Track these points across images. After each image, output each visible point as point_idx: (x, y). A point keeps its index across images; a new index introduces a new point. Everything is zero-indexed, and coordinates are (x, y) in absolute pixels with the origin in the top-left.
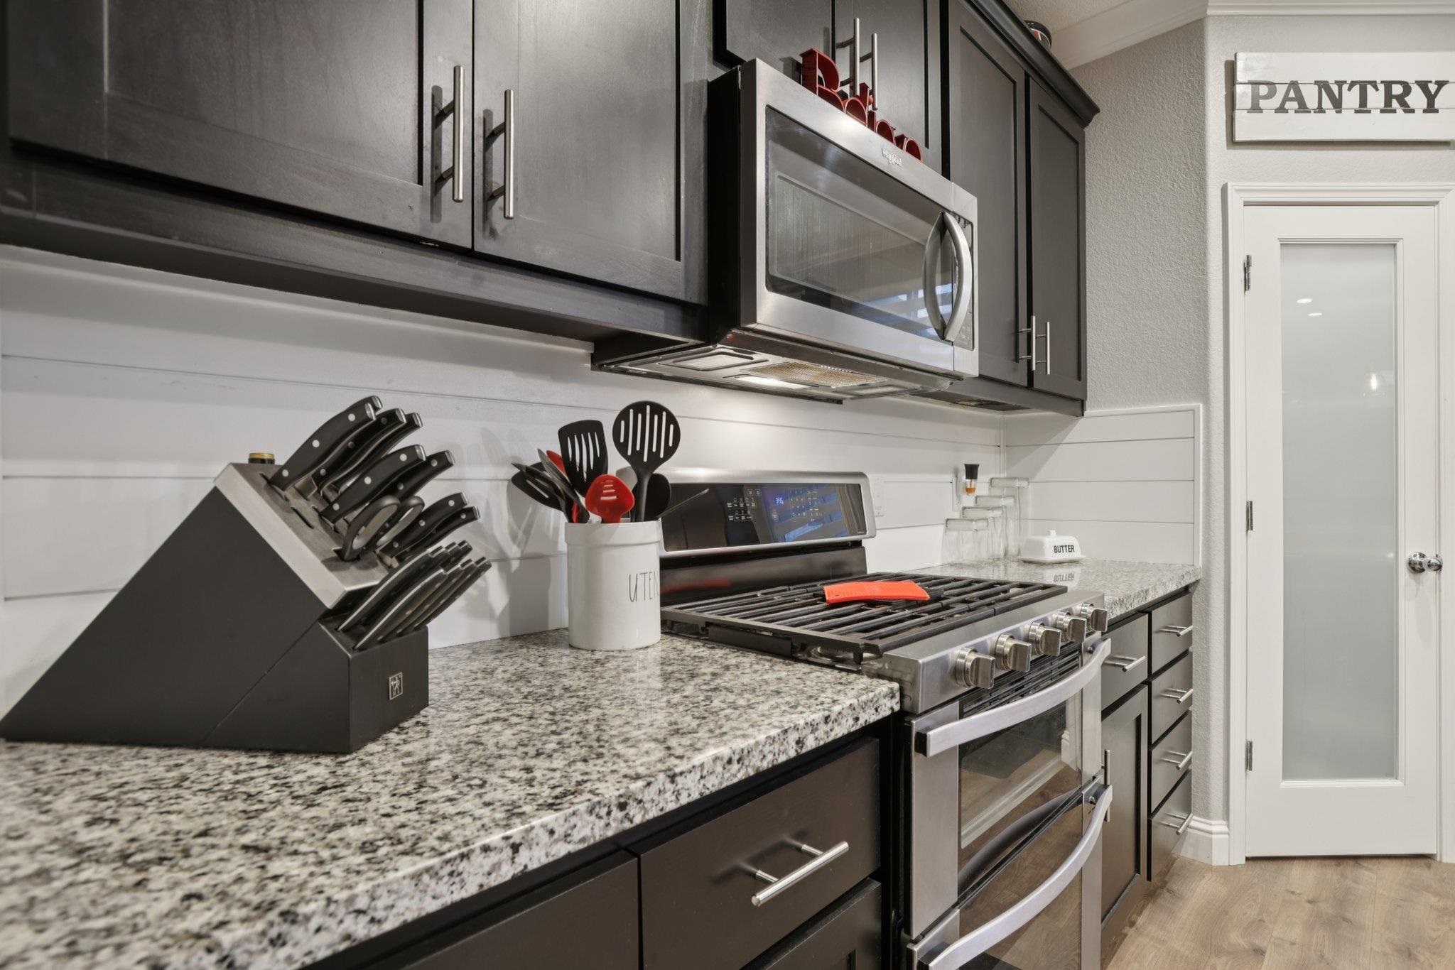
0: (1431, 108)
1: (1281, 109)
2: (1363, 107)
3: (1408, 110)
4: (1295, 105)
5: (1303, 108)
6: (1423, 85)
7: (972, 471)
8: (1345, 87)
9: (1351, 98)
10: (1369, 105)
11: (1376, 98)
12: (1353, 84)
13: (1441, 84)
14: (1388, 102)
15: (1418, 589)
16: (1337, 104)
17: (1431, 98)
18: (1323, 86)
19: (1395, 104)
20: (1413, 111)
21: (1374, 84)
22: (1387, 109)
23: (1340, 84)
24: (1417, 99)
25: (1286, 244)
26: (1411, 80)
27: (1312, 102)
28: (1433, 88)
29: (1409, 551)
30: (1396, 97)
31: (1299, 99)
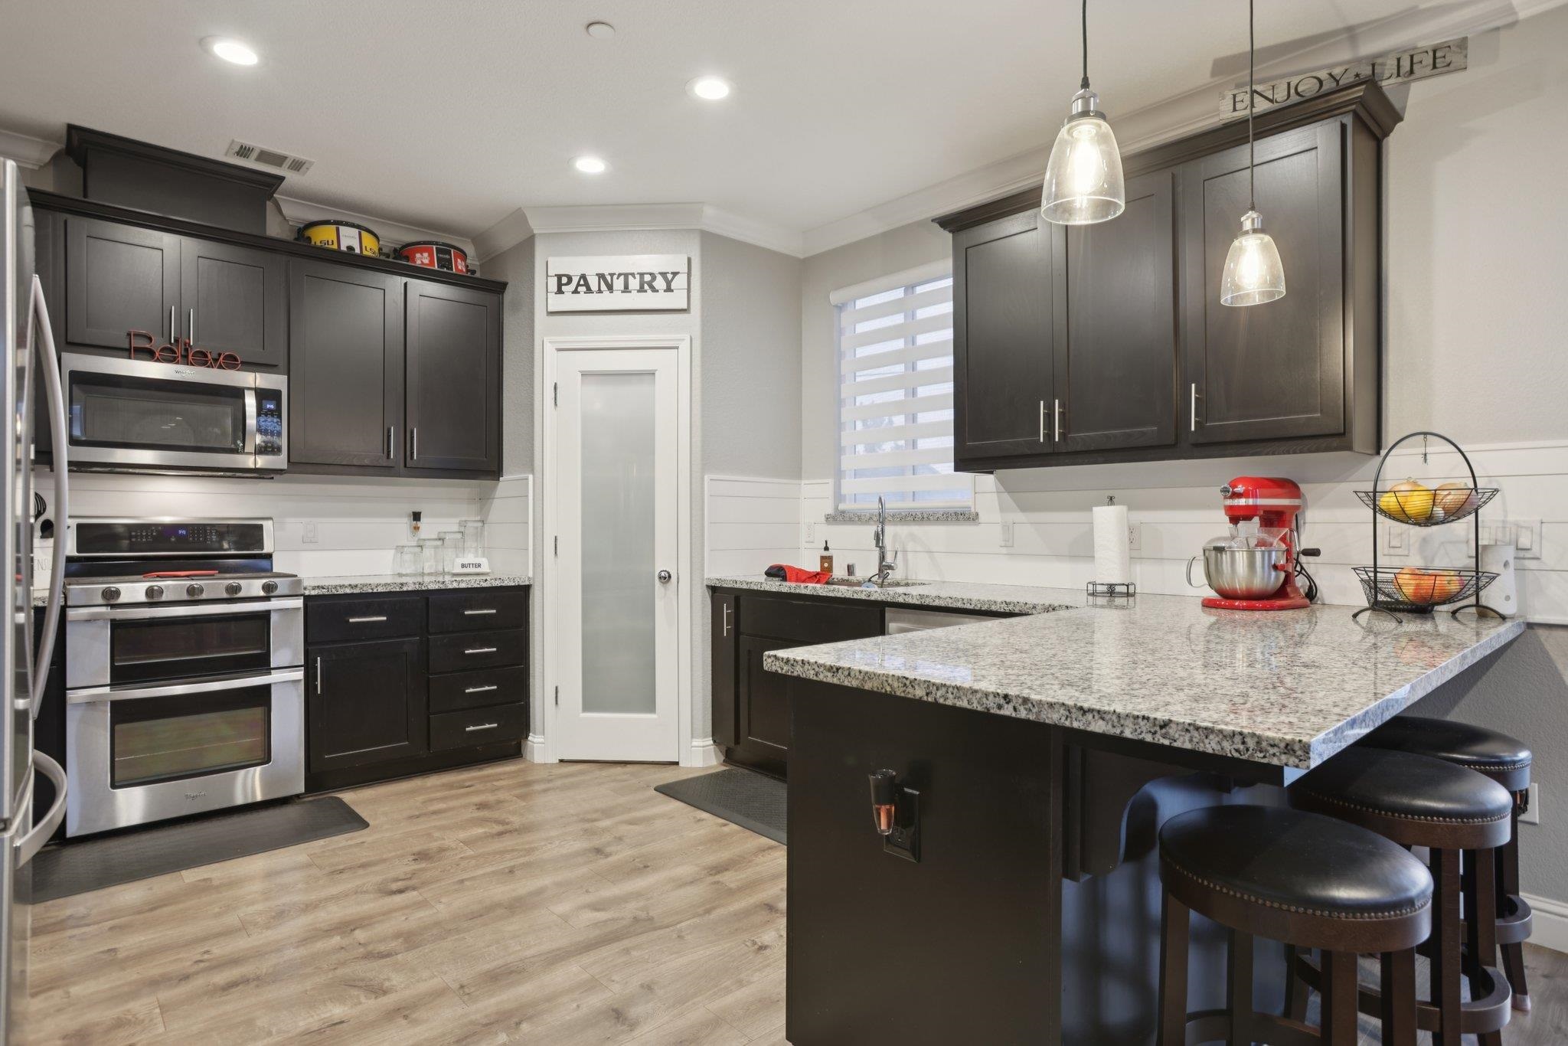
0: (669, 289)
1: (576, 292)
2: (626, 289)
3: (654, 290)
4: (584, 289)
5: (589, 290)
6: (664, 274)
7: (417, 516)
8: (615, 277)
9: (618, 284)
10: (630, 288)
11: (634, 283)
12: (620, 275)
13: (675, 274)
14: (642, 286)
15: (665, 594)
16: (610, 288)
17: (669, 283)
18: (601, 276)
19: (646, 287)
20: (658, 291)
21: (633, 275)
22: (642, 290)
23: (612, 275)
24: (659, 283)
25: (584, 374)
26: (656, 271)
27: (594, 286)
28: (670, 276)
29: (659, 567)
30: (647, 284)
31: (587, 285)
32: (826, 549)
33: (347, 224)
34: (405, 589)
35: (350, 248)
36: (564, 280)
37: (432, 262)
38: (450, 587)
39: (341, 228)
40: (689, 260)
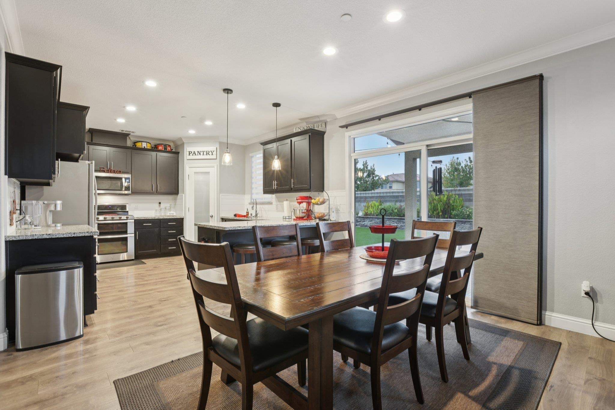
0: (212, 154)
1: (193, 155)
3: (209, 155)
4: (194, 154)
5: (195, 155)
6: (211, 151)
7: (160, 203)
9: (202, 153)
10: (204, 154)
11: (205, 153)
12: (202, 151)
13: (214, 151)
14: (207, 154)
16: (200, 154)
17: (212, 153)
18: (198, 152)
21: (205, 151)
22: (207, 155)
23: (200, 151)
24: (210, 153)
25: (195, 173)
27: (197, 154)
28: (212, 152)
29: (210, 215)
30: (208, 153)
31: (195, 153)
32: (247, 210)
33: (144, 142)
34: (155, 218)
35: (144, 147)
36: (190, 152)
37: (162, 148)
38: (165, 218)
39: (143, 143)
40: (217, 148)
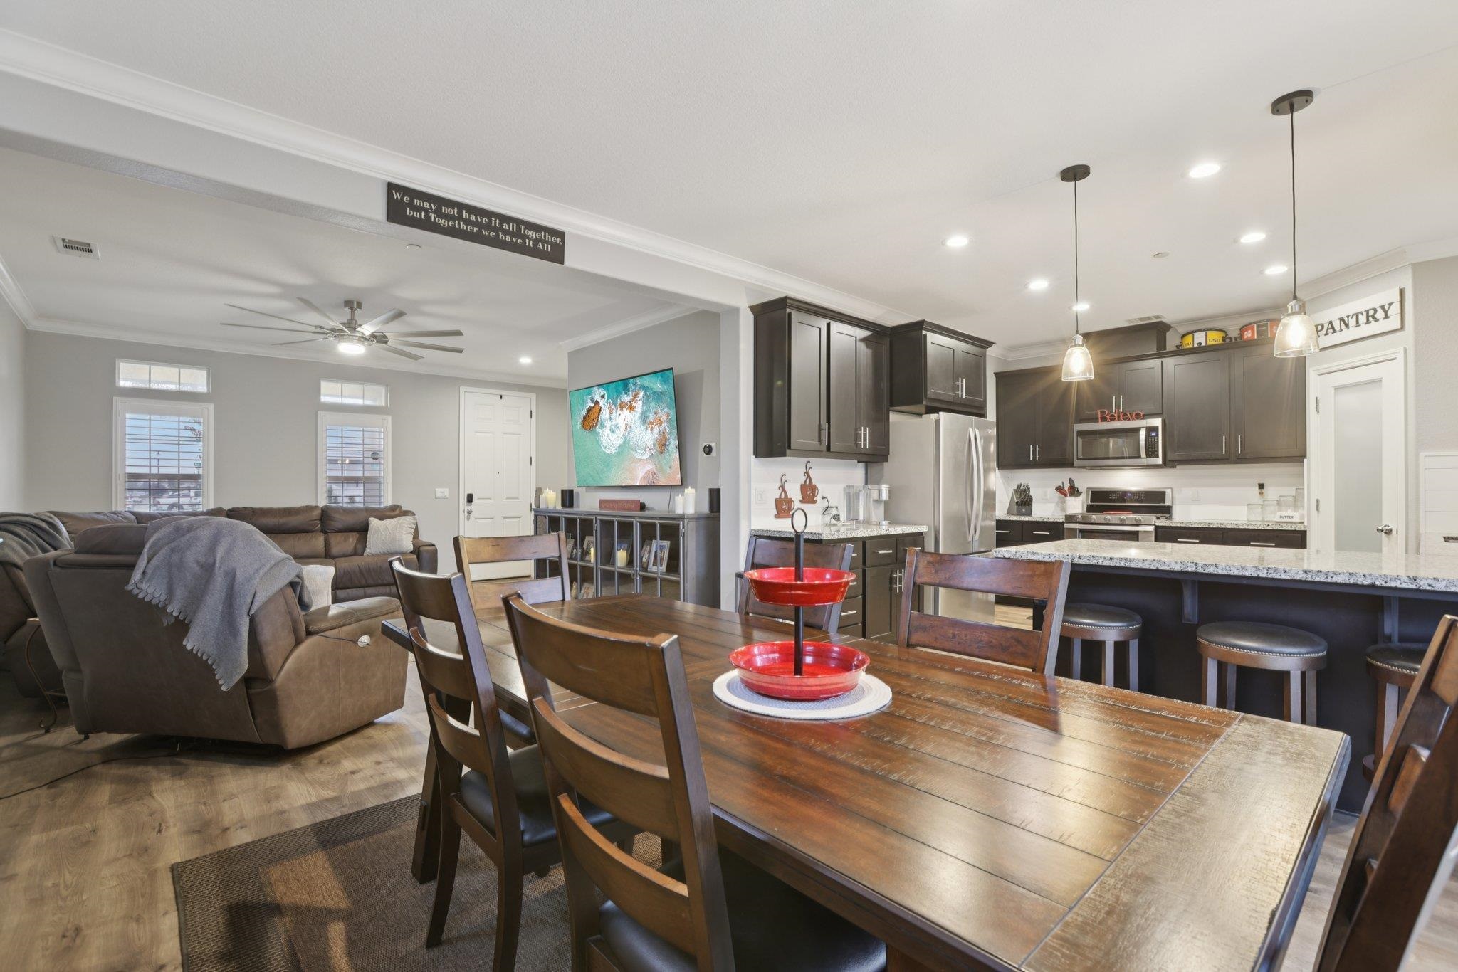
1: (1327, 334)
2: (1358, 324)
3: (1376, 320)
4: (1331, 330)
5: (1334, 331)
7: (1262, 486)
8: (1350, 317)
9: (1352, 322)
10: (1360, 323)
11: (1362, 319)
12: (1353, 315)
13: (1390, 304)
14: (1368, 319)
16: (1347, 326)
17: (1386, 312)
18: (1342, 320)
19: (1371, 319)
20: (1378, 320)
21: (1362, 313)
22: (1368, 322)
23: (1348, 317)
24: (1380, 314)
25: (1336, 388)
26: (1377, 306)
27: (1337, 328)
28: (1386, 307)
29: (1384, 525)
30: (1371, 317)
31: (1333, 328)
33: (1199, 331)
35: (1200, 343)
36: (1320, 328)
37: (1253, 335)
38: (1241, 527)
39: (1195, 334)
40: (1402, 292)
